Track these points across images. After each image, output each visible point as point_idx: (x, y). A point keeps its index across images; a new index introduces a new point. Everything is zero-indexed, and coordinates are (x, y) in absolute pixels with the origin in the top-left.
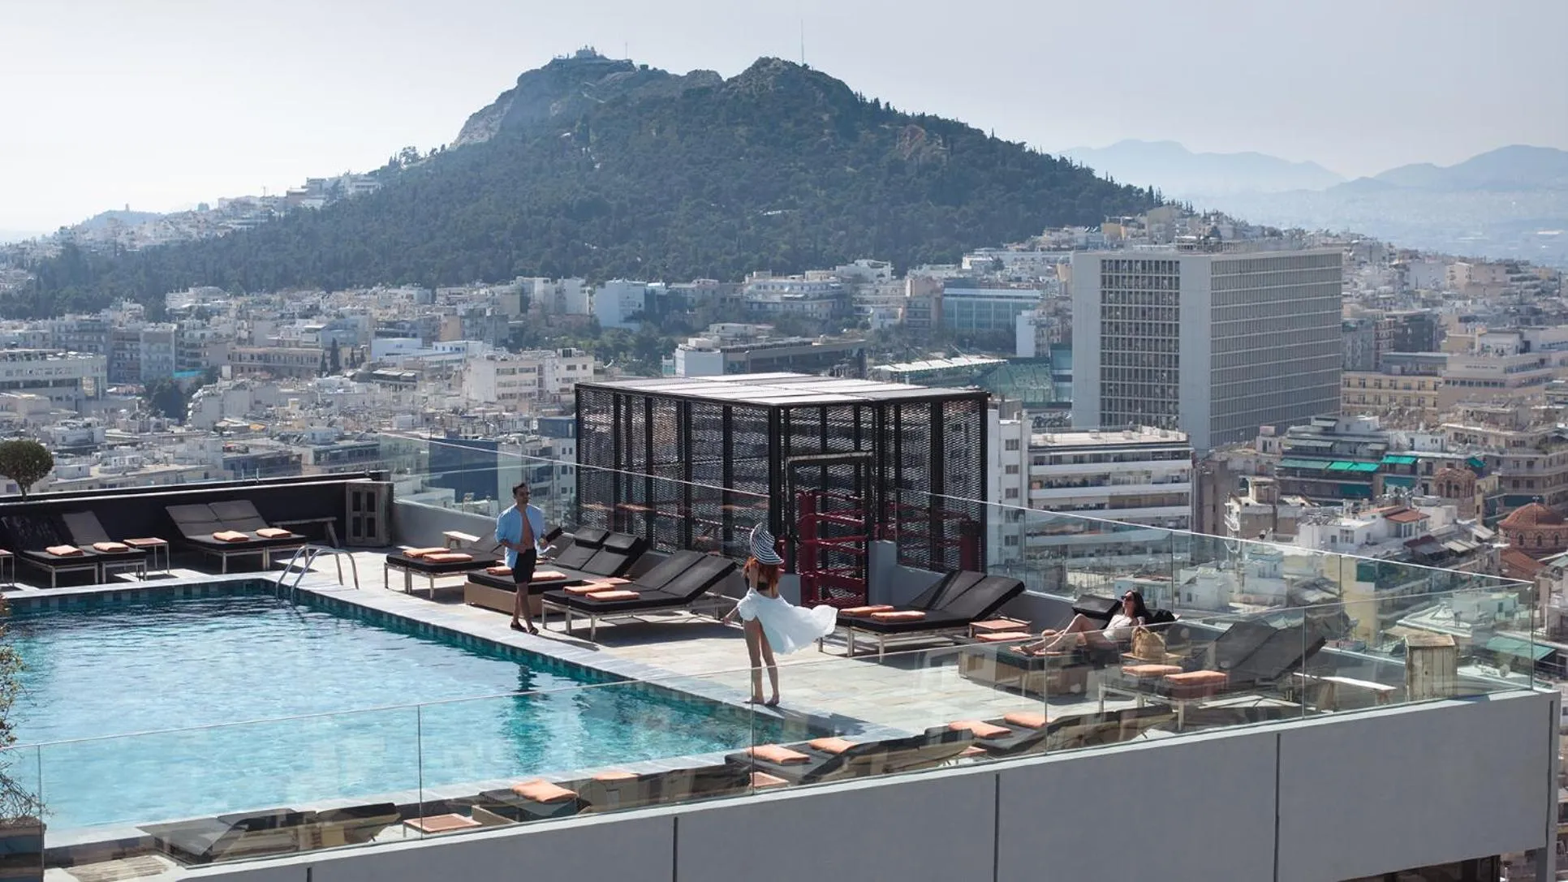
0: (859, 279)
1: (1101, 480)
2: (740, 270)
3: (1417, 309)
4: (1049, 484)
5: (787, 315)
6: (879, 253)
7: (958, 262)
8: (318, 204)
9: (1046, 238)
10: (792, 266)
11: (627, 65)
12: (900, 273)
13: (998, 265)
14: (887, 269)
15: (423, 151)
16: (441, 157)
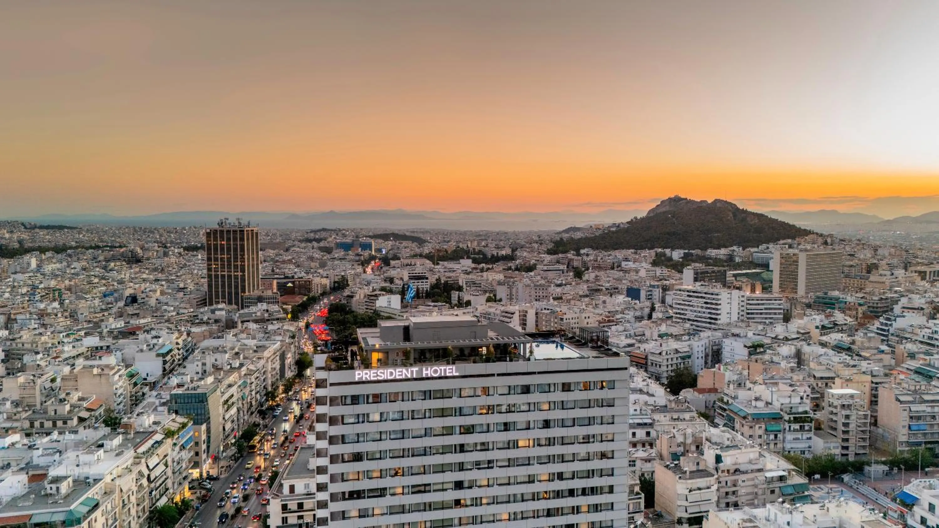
0: (734, 250)
1: (763, 304)
2: (705, 249)
3: (875, 261)
4: (751, 304)
5: (716, 258)
6: (739, 245)
7: (758, 247)
8: (614, 229)
9: (782, 242)
10: (719, 248)
11: (686, 199)
12: (744, 249)
13: (768, 248)
14: (741, 249)
15: (639, 217)
16: (642, 219)
